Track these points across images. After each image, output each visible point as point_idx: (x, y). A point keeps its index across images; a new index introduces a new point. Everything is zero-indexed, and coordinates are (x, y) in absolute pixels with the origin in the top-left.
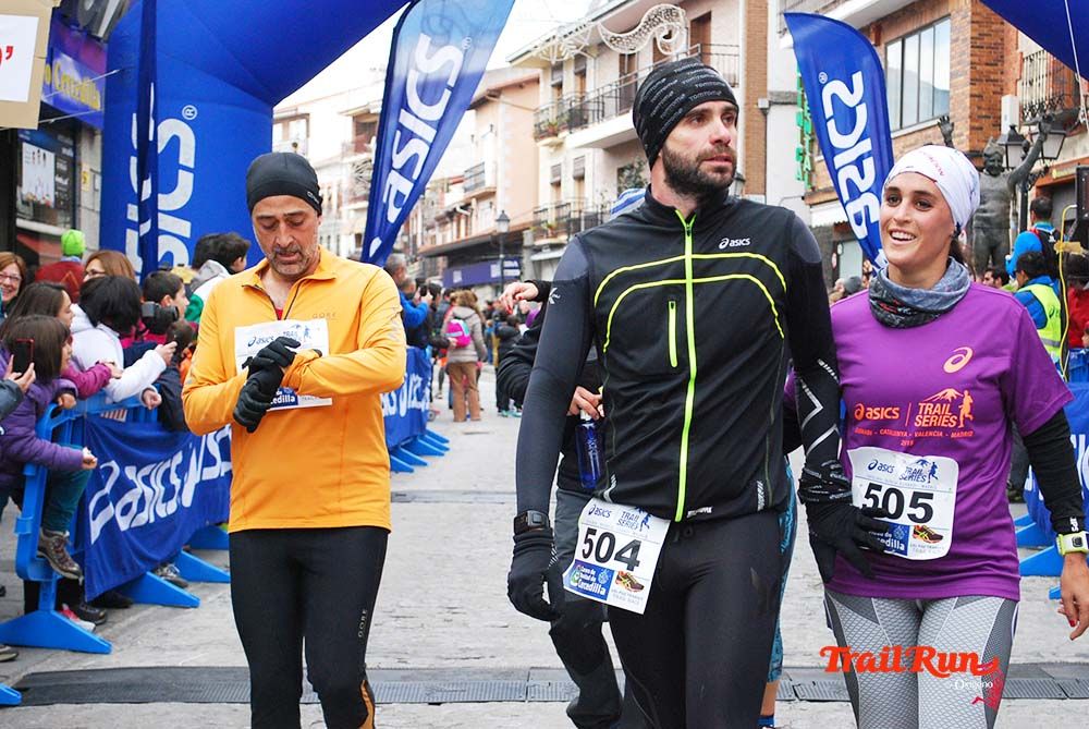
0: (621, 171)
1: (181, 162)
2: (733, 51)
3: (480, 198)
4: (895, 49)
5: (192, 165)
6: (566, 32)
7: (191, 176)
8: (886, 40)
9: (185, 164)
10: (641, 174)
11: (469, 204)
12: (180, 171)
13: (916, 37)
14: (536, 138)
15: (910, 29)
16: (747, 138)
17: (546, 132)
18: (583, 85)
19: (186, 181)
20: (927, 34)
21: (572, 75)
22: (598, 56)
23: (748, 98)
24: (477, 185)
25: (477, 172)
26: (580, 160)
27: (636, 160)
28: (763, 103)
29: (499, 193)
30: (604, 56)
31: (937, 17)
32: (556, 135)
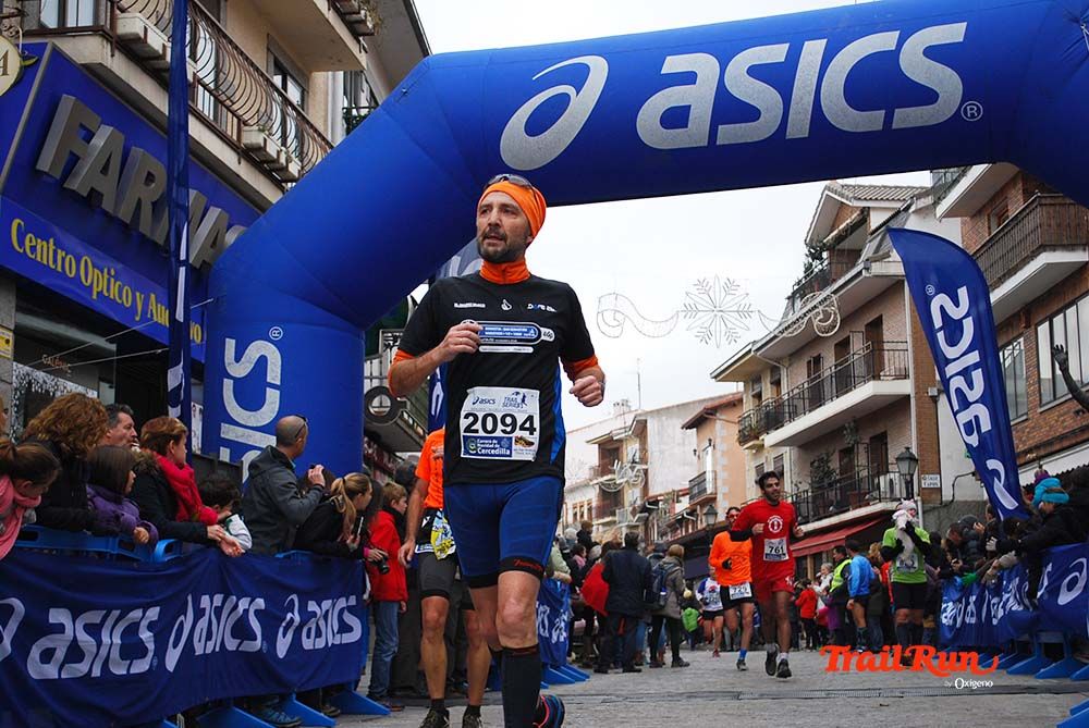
0: (812, 464)
1: (268, 380)
2: (901, 346)
3: (702, 504)
4: (1043, 329)
5: (278, 383)
6: (759, 345)
7: (278, 392)
8: (1036, 322)
9: (273, 382)
10: (829, 464)
11: (695, 510)
12: (268, 389)
13: (1062, 315)
14: (740, 443)
15: (1056, 309)
16: (918, 423)
17: (748, 436)
18: (779, 392)
19: (273, 397)
20: (1071, 312)
21: (769, 385)
22: (790, 365)
23: (916, 387)
24: (700, 493)
25: (699, 480)
26: (779, 458)
27: (824, 452)
28: (933, 391)
29: (719, 497)
30: (795, 365)
31: (1078, 294)
32: (758, 438)
